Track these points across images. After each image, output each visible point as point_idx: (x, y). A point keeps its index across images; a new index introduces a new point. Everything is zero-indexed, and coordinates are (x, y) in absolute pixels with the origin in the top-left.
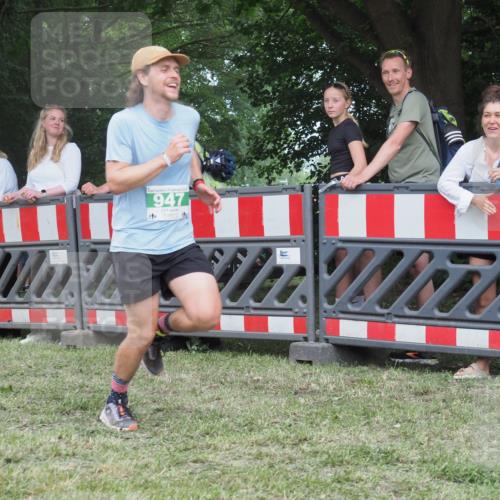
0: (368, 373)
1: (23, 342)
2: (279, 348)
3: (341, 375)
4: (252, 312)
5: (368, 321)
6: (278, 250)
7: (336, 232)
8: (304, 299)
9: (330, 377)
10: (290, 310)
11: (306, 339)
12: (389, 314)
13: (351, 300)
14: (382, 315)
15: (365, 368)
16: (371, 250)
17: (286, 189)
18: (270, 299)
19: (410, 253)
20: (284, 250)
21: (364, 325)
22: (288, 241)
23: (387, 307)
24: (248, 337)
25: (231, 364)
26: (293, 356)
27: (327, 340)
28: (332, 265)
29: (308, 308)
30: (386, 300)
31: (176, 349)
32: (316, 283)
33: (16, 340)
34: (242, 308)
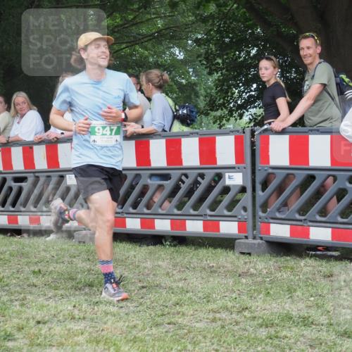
0: (291, 261)
1: (48, 239)
2: (227, 243)
3: (271, 263)
4: (209, 218)
5: (291, 225)
6: (227, 175)
7: (268, 162)
8: (245, 209)
9: (264, 264)
10: (236, 217)
11: (246, 237)
12: (305, 220)
13: (279, 210)
14: (301, 221)
15: (288, 258)
16: (292, 174)
17: (232, 132)
18: (221, 209)
19: (320, 176)
20: (231, 174)
21: (288, 227)
22: (234, 168)
23: (303, 215)
24: (206, 236)
25: (194, 255)
26: (237, 250)
27: (261, 238)
28: (265, 185)
29: (248, 215)
30: (303, 210)
31: (155, 244)
32: (254, 198)
33: (43, 238)
34: (202, 216)
